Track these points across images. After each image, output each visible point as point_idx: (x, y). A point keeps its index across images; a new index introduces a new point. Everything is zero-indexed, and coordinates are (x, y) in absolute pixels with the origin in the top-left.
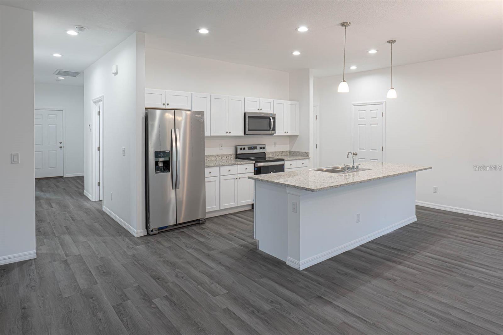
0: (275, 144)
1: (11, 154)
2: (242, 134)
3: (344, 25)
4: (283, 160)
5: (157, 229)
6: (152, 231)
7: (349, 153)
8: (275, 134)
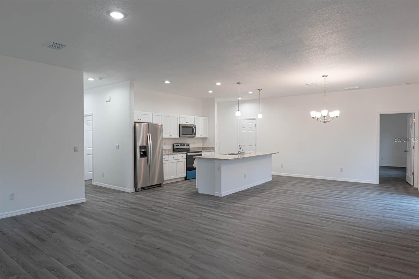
0: (194, 143)
1: (74, 147)
2: (178, 137)
3: (238, 83)
4: (201, 152)
5: (141, 188)
6: (138, 189)
7: (240, 146)
8: (195, 137)
